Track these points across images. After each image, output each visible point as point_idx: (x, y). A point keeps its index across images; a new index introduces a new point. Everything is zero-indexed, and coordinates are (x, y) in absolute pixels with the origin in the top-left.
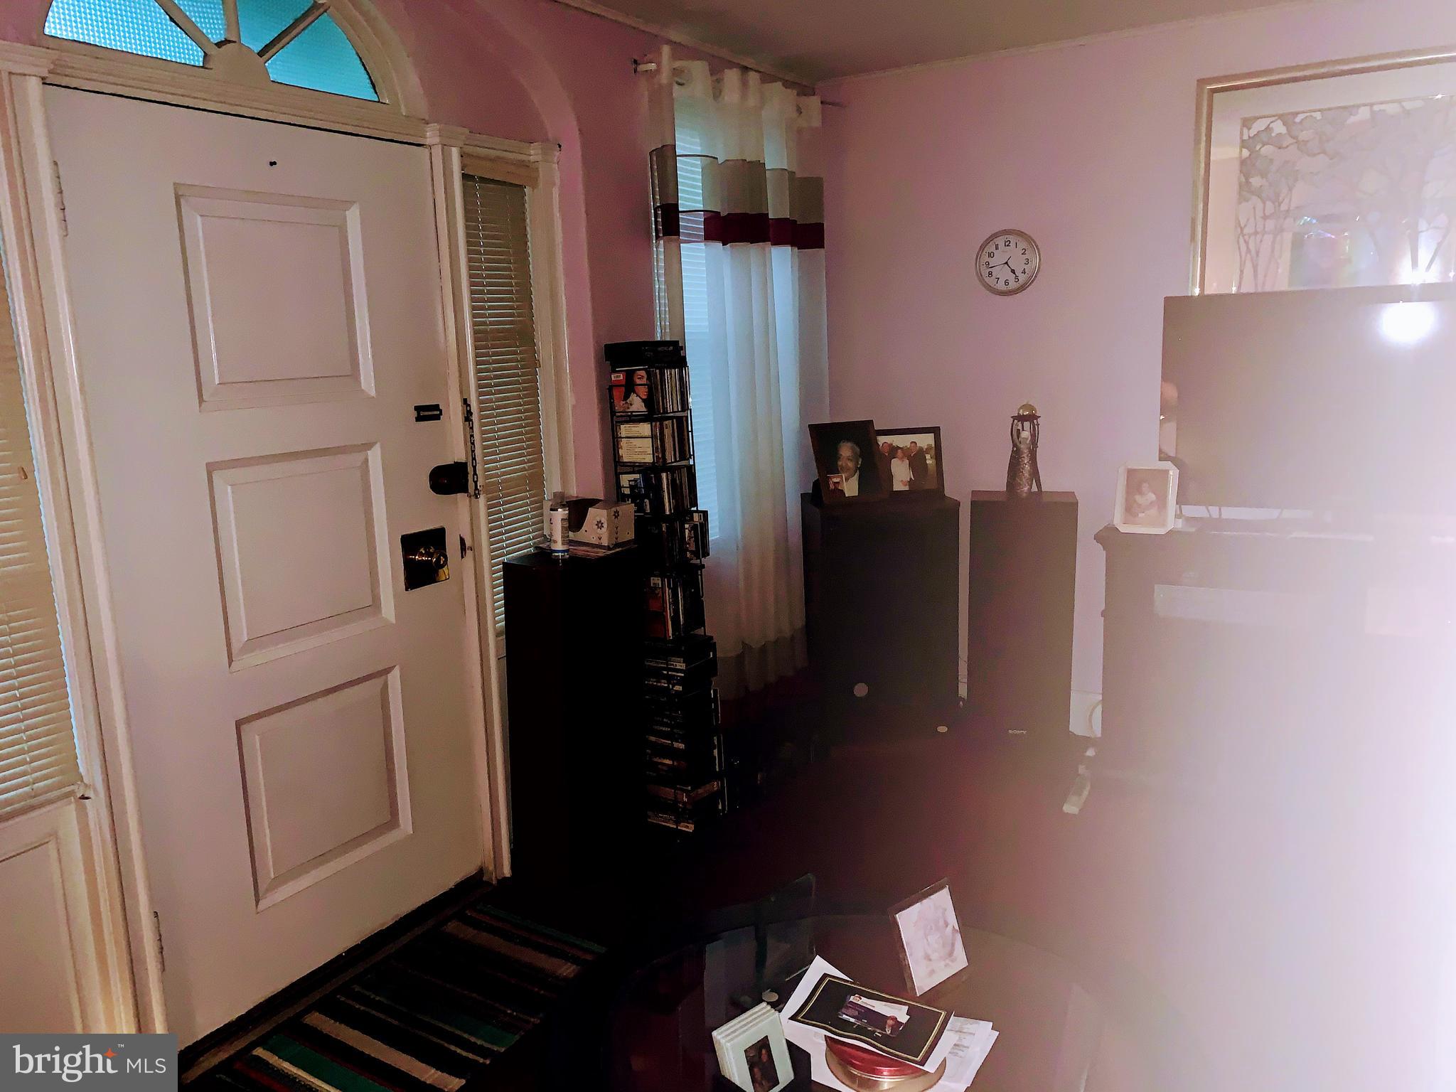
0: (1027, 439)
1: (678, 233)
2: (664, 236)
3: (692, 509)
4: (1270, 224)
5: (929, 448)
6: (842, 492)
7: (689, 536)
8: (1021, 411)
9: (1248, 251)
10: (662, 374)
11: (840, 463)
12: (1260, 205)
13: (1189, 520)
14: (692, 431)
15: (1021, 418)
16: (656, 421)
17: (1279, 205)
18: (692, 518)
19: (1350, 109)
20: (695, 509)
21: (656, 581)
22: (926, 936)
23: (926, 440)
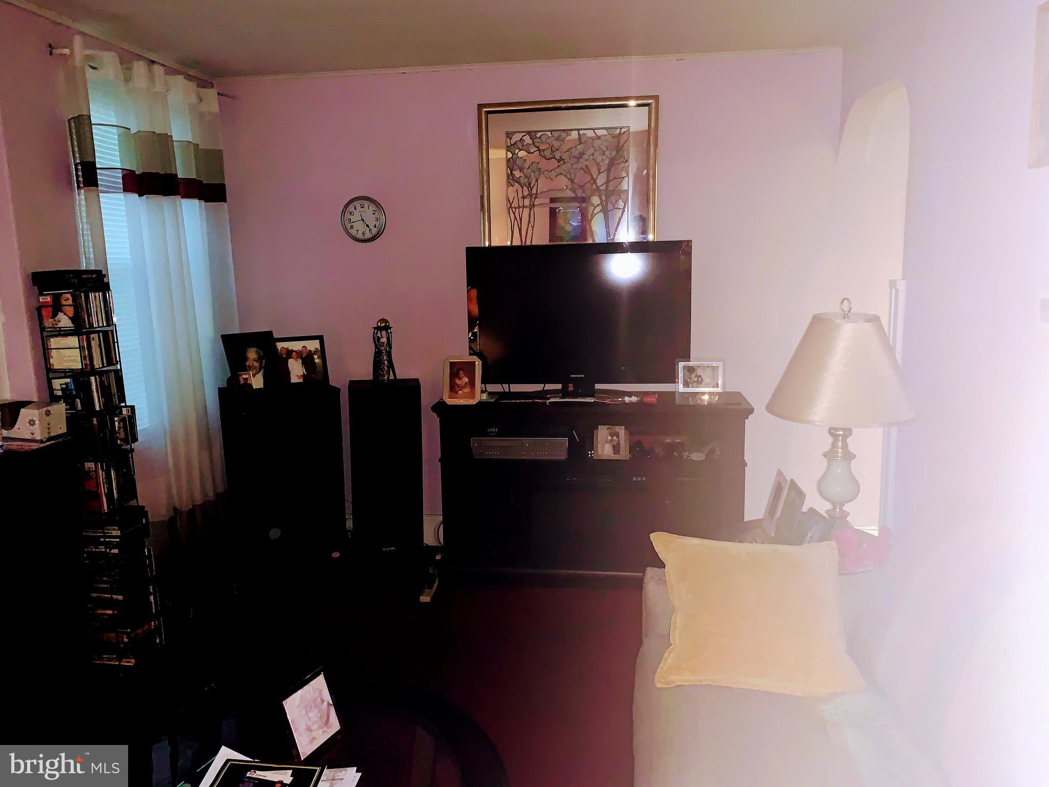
0: (384, 343)
1: (97, 185)
2: (84, 186)
3: (122, 405)
4: (527, 202)
5: (316, 351)
6: (251, 386)
7: (118, 427)
8: (379, 323)
9: (515, 218)
10: (87, 298)
11: (247, 364)
12: (520, 189)
13: (490, 394)
14: (117, 342)
15: (378, 328)
16: (83, 335)
17: (531, 189)
18: (121, 413)
19: (567, 131)
20: (123, 404)
21: (90, 465)
22: (307, 714)
23: (313, 345)
